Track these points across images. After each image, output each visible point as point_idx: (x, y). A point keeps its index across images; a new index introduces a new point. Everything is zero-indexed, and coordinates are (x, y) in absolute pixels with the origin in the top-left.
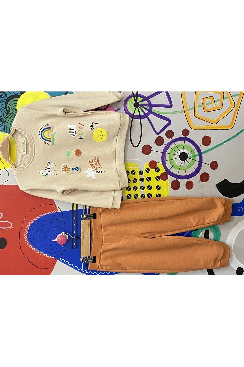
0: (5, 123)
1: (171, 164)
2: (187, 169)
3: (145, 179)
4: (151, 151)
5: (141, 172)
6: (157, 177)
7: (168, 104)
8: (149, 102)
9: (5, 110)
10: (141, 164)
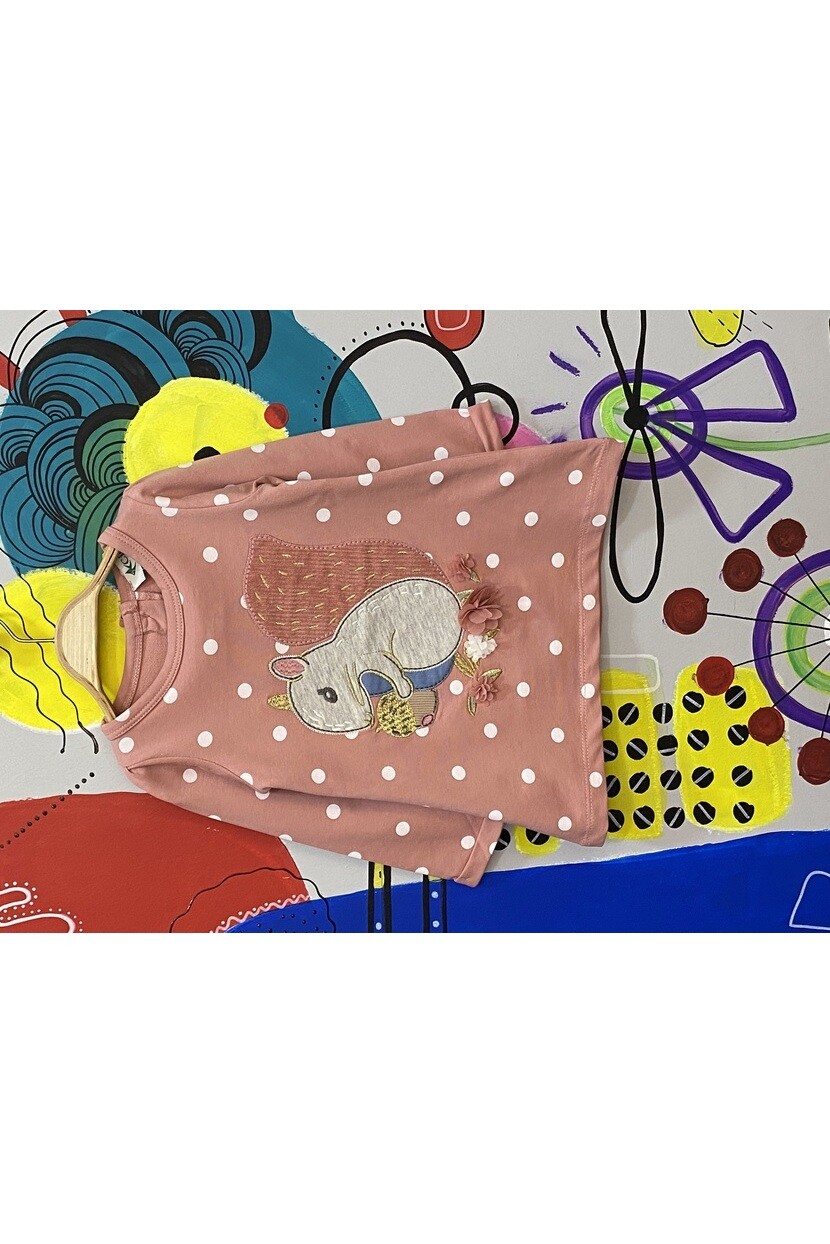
0: (74, 527)
1: (797, 668)
3: (682, 741)
4: (704, 614)
5: (664, 709)
6: (736, 727)
7: (778, 404)
8: (693, 402)
9: (74, 472)
10: (661, 675)
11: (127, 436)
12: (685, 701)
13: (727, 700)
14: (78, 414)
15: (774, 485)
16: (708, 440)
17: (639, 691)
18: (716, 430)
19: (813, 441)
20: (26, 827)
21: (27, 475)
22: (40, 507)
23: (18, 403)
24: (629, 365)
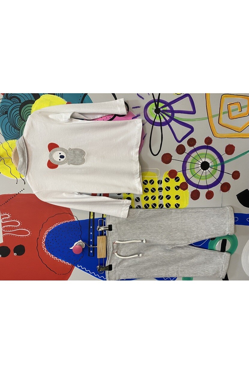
0: (19, 130)
1: (192, 173)
2: (208, 178)
3: (164, 189)
4: (171, 159)
5: (160, 181)
6: (176, 186)
7: (191, 110)
8: (171, 108)
9: (19, 116)
10: (160, 173)
11: (32, 108)
12: (165, 180)
13: (175, 180)
14: (20, 102)
15: (189, 130)
16: (174, 118)
17: (154, 177)
18: (177, 116)
19: (199, 119)
20: (8, 200)
21: (8, 116)
22: (11, 124)
23: (5, 99)
24: (156, 98)
